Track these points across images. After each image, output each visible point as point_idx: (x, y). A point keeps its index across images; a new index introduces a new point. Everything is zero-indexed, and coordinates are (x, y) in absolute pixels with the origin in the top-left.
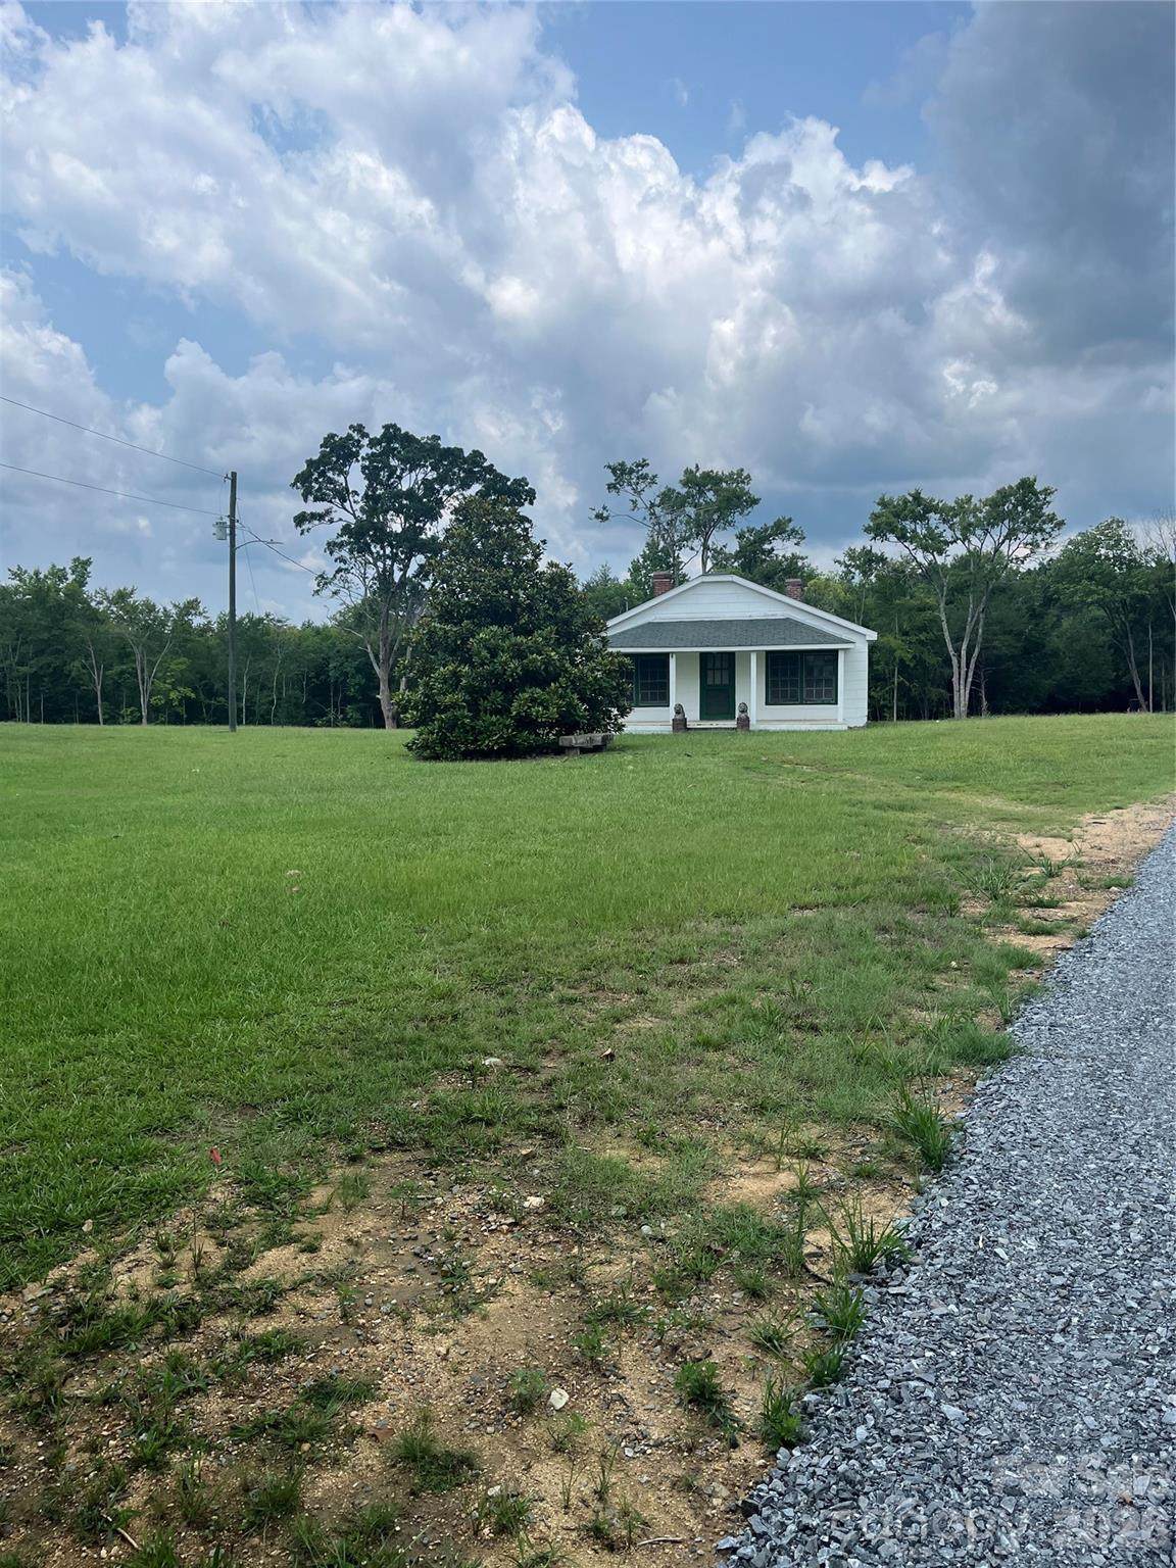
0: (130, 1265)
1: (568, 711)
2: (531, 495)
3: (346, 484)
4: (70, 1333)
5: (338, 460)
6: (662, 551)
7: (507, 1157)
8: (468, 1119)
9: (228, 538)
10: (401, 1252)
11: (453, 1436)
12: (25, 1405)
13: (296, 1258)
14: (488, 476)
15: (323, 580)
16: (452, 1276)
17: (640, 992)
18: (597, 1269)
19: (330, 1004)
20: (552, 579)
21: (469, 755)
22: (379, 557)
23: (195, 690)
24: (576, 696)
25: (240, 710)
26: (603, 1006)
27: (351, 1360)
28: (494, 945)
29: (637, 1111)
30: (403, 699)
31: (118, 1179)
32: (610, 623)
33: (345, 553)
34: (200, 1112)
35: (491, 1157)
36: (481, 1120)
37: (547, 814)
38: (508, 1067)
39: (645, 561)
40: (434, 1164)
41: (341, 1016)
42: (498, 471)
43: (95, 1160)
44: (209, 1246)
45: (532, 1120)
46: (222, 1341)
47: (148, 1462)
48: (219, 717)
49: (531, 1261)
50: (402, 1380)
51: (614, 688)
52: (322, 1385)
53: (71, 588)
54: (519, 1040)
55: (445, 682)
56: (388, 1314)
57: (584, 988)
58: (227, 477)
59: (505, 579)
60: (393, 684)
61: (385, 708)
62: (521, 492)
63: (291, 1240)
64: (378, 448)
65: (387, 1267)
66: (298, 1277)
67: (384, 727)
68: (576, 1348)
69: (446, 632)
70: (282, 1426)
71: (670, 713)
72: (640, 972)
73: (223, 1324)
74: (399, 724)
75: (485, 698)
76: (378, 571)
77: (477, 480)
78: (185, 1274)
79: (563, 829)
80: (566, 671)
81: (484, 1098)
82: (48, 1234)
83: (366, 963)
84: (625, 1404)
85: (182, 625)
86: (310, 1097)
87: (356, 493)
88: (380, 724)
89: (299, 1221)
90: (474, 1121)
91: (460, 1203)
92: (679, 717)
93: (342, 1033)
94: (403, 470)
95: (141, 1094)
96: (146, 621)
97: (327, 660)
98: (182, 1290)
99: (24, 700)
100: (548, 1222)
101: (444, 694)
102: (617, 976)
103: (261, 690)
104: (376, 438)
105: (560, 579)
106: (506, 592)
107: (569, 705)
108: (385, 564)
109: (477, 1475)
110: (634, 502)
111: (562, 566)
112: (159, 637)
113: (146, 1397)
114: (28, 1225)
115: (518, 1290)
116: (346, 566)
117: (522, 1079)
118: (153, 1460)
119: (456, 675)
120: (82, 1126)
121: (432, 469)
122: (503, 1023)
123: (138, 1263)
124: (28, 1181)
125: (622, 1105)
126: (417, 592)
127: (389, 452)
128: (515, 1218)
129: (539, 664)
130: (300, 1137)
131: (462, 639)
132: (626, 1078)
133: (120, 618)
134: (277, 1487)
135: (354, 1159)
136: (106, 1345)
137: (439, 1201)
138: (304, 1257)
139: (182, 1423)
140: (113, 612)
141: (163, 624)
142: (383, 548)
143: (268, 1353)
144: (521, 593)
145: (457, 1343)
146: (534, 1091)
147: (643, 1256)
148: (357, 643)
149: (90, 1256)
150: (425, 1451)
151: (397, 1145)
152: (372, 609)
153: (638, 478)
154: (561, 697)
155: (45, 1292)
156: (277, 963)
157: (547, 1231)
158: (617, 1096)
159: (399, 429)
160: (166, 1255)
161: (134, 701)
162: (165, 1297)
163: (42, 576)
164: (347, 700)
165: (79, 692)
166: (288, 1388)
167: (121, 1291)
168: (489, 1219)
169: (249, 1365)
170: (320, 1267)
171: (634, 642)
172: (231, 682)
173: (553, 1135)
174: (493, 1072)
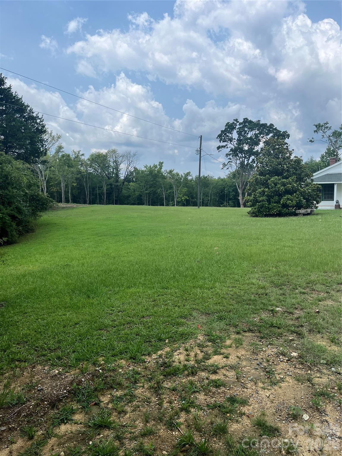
0: (178, 353)
1: (299, 202)
2: (288, 136)
3: (232, 137)
4: (164, 369)
5: (230, 130)
6: (332, 151)
7: (285, 339)
8: (272, 326)
9: (199, 154)
10: (253, 363)
11: (272, 421)
12: (153, 387)
13: (222, 359)
14: (275, 131)
15: (224, 165)
16: (269, 373)
17: (327, 292)
18: (317, 379)
19: (229, 287)
20: (295, 161)
21: (266, 216)
22: (241, 157)
23: (188, 197)
24: (302, 198)
25: (200, 202)
26: (315, 296)
27: (240, 392)
28: (278, 274)
29: (328, 331)
30: (247, 199)
31: (174, 329)
32: (314, 174)
33: (231, 157)
34: (194, 314)
35: (280, 338)
36: (276, 327)
37: (292, 234)
38: (284, 311)
39: (326, 154)
40: (262, 338)
41: (232, 291)
42: (278, 129)
43: (168, 323)
44: (199, 352)
45: (293, 329)
46: (203, 379)
47: (185, 409)
48: (195, 204)
49: (295, 373)
50: (255, 401)
51: (315, 195)
52: (232, 398)
53: (158, 170)
54: (287, 304)
55: (260, 194)
56: (250, 381)
57: (308, 290)
58: (199, 137)
59: (280, 162)
60: (243, 194)
61: (241, 201)
62: (285, 135)
63: (221, 354)
64: (242, 125)
65: (249, 366)
66: (223, 365)
67: (240, 207)
68: (311, 403)
69: (261, 179)
70: (221, 407)
71: (334, 203)
72: (327, 286)
73: (203, 374)
74: (245, 206)
75: (272, 198)
76: (240, 162)
77: (271, 133)
78: (192, 358)
79: (299, 239)
80: (299, 190)
81: (277, 320)
82: (157, 342)
83: (239, 276)
84: (328, 423)
85: (186, 179)
86: (224, 313)
87: (235, 139)
88: (239, 206)
89: (223, 349)
90: (274, 327)
91: (271, 351)
92: (337, 204)
93: (233, 296)
94: (249, 131)
95: (179, 307)
96: (176, 178)
97: (224, 188)
98: (192, 363)
99: (146, 200)
100: (299, 361)
101: (260, 197)
102: (319, 287)
103: (206, 197)
104: (241, 122)
105: (298, 161)
106: (280, 166)
107: (300, 200)
108: (242, 159)
109: (280, 435)
110: (323, 136)
111: (299, 157)
112: (179, 182)
113: (184, 391)
114: (152, 338)
115: (290, 381)
116: (231, 161)
117: (289, 316)
118: (186, 409)
119: (264, 192)
120: (164, 313)
121: (258, 130)
122: (281, 298)
123: (180, 353)
124: (152, 326)
125: (323, 328)
126: (252, 167)
127: (245, 126)
128: (288, 358)
129: (290, 188)
130: (222, 324)
131: (266, 181)
132: (324, 320)
133: (170, 178)
134: (221, 425)
135: (238, 333)
136: (173, 374)
137: (264, 349)
138: (225, 359)
139: (194, 400)
140: (168, 176)
141: (181, 179)
142: (242, 155)
143: (216, 385)
144: (285, 166)
145: (272, 394)
146: (292, 320)
147: (332, 377)
148: (233, 183)
149: (168, 349)
150: (264, 424)
151: (250, 331)
152: (238, 173)
153: (325, 128)
154: (297, 198)
155: (157, 357)
156: (213, 274)
157: (299, 364)
158: (321, 325)
159: (248, 119)
160: (187, 352)
161: (173, 200)
162: (188, 364)
163: (151, 167)
164: (230, 199)
165: (160, 198)
166: (222, 396)
167: (176, 360)
168: (280, 357)
169: (211, 387)
170: (229, 363)
171: (322, 180)
172: (199, 194)
173: (300, 334)
174: (279, 312)
